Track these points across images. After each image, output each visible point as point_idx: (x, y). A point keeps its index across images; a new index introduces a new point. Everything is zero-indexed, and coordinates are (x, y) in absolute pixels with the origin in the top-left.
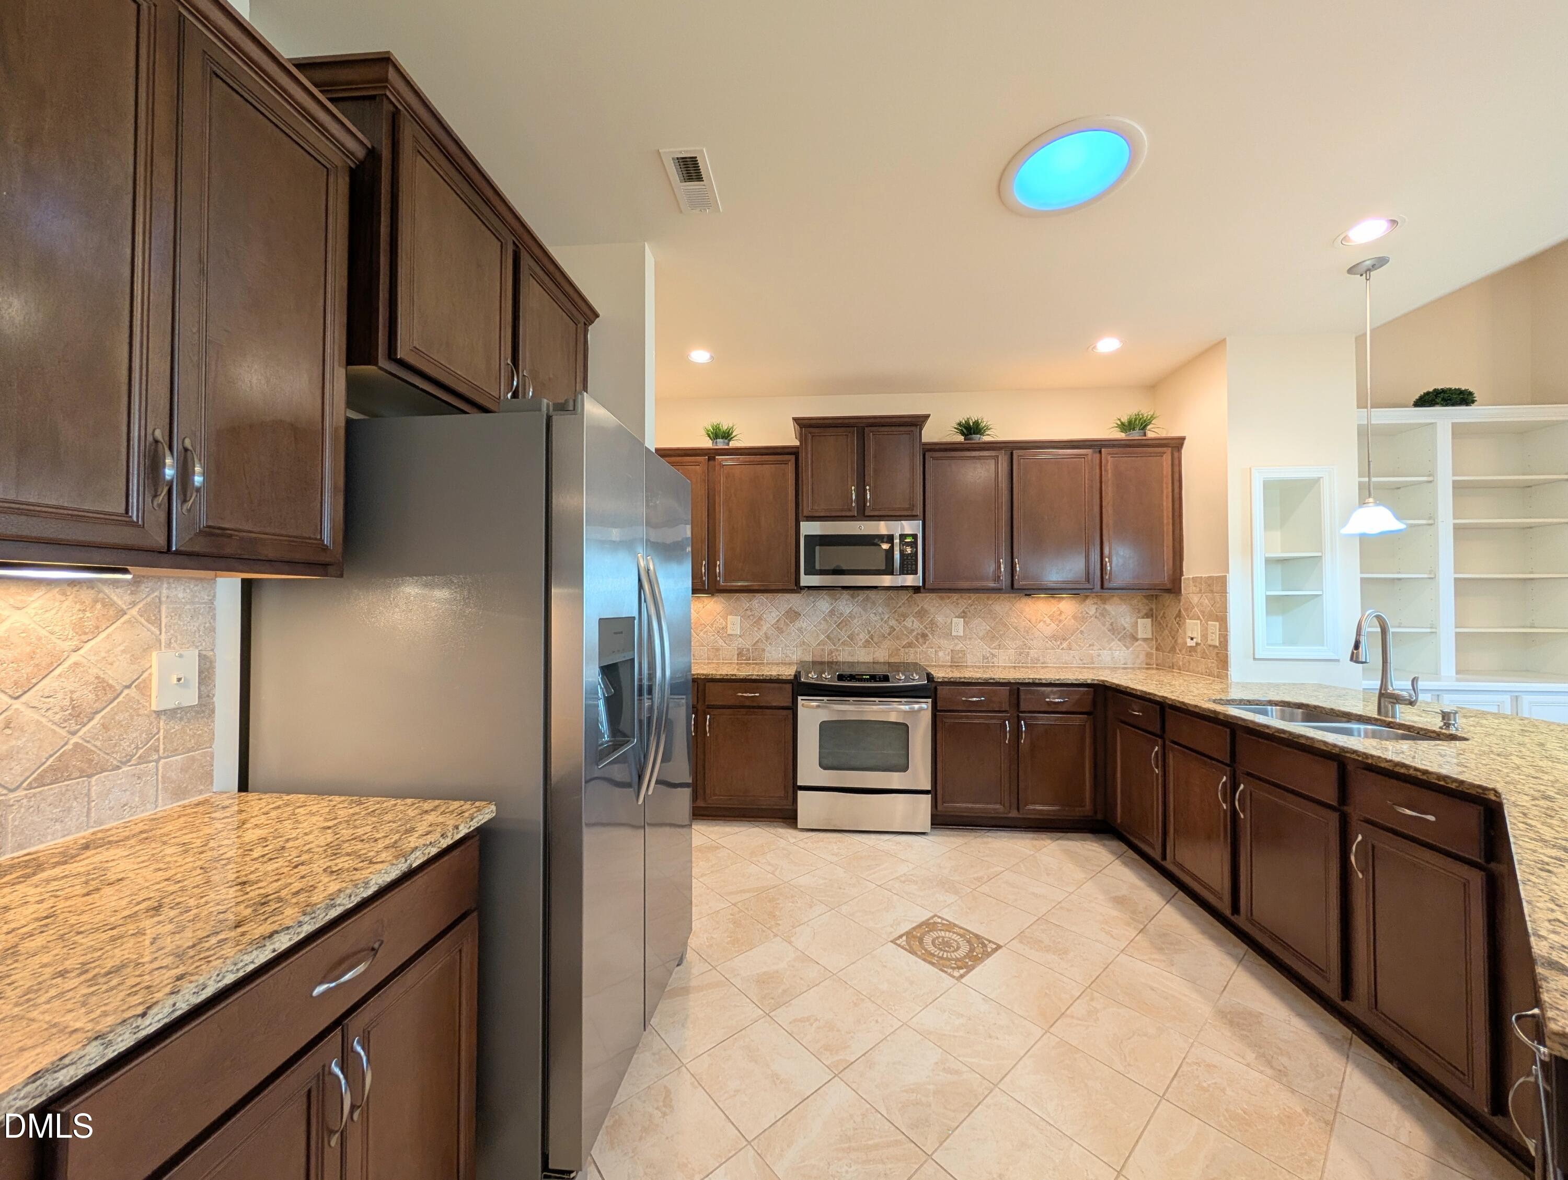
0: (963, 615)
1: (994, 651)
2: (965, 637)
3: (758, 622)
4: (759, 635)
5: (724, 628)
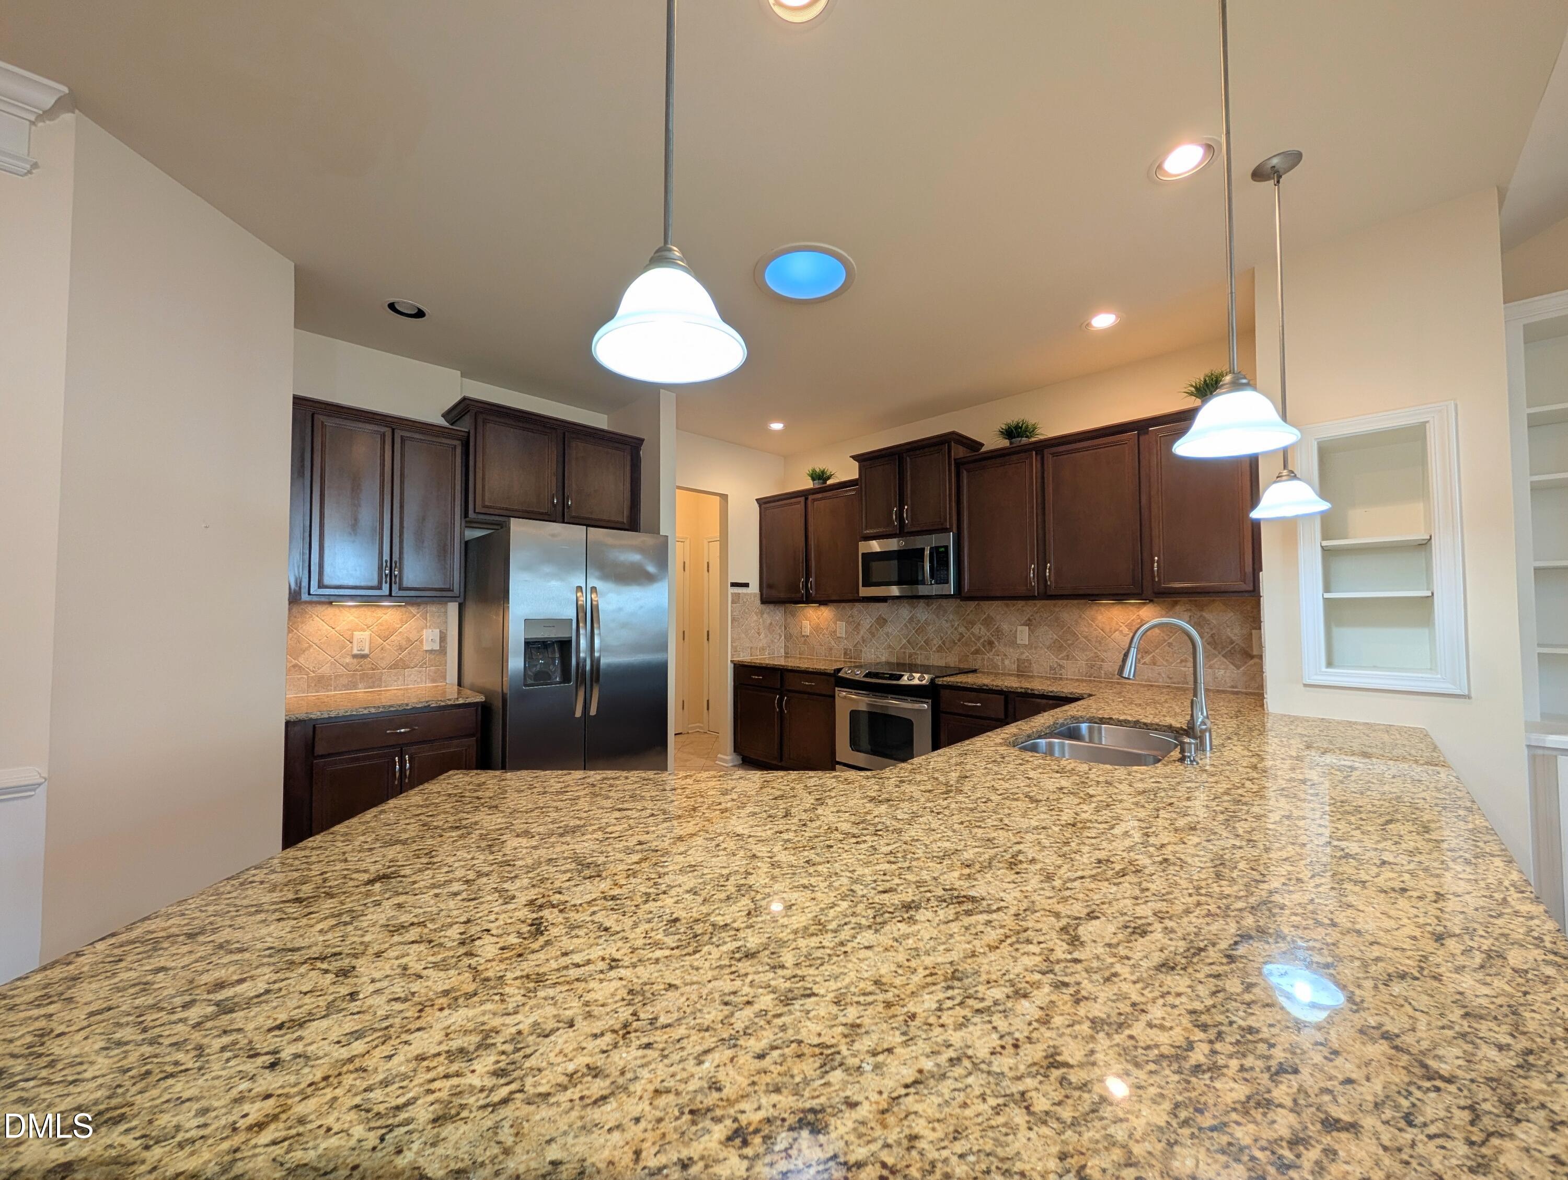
0: (1028, 623)
1: (1061, 662)
2: (1030, 646)
3: (857, 627)
4: (858, 638)
5: (835, 632)
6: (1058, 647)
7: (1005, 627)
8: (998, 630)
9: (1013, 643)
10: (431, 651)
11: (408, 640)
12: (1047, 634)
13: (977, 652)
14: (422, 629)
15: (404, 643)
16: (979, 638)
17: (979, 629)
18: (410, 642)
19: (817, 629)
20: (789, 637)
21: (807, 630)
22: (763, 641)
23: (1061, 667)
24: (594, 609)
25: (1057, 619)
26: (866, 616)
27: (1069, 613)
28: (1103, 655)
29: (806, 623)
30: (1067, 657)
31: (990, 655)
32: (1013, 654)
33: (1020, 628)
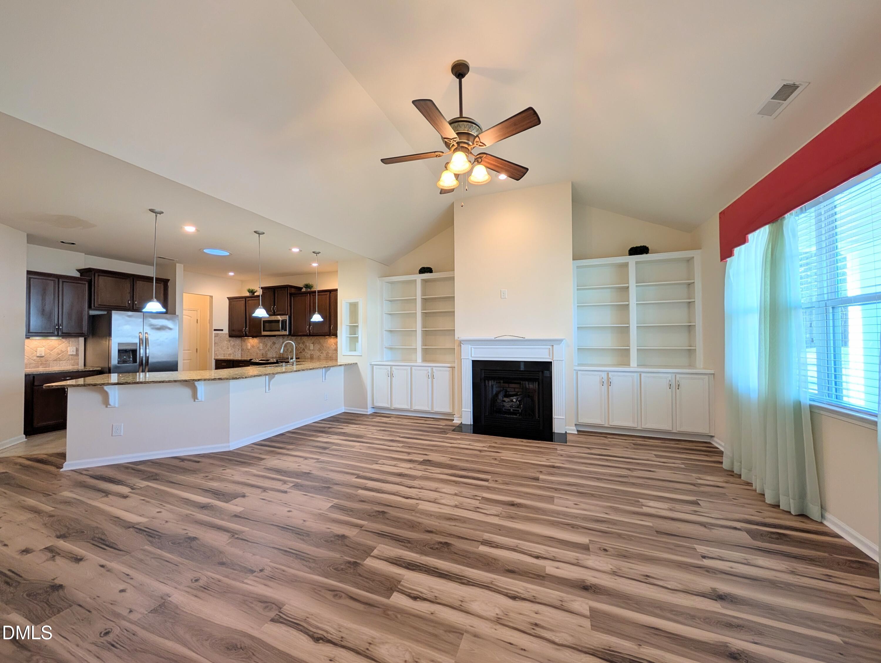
0: (313, 343)
1: (321, 354)
2: (313, 350)
3: (266, 346)
4: (267, 349)
5: (259, 347)
6: (320, 350)
7: (307, 344)
8: (306, 345)
9: (309, 350)
10: (72, 355)
11: (61, 350)
12: (317, 346)
13: (301, 352)
14: (68, 347)
15: (60, 352)
16: (301, 348)
17: (301, 345)
18: (63, 352)
19: (253, 346)
20: (242, 350)
21: (249, 347)
22: (230, 351)
23: (320, 356)
24: (147, 340)
25: (320, 342)
26: (269, 342)
27: (322, 340)
28: (329, 352)
29: (249, 344)
30: (322, 353)
31: (304, 353)
32: (309, 352)
33: (311, 345)
